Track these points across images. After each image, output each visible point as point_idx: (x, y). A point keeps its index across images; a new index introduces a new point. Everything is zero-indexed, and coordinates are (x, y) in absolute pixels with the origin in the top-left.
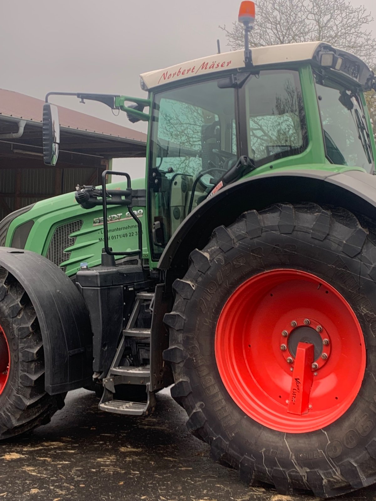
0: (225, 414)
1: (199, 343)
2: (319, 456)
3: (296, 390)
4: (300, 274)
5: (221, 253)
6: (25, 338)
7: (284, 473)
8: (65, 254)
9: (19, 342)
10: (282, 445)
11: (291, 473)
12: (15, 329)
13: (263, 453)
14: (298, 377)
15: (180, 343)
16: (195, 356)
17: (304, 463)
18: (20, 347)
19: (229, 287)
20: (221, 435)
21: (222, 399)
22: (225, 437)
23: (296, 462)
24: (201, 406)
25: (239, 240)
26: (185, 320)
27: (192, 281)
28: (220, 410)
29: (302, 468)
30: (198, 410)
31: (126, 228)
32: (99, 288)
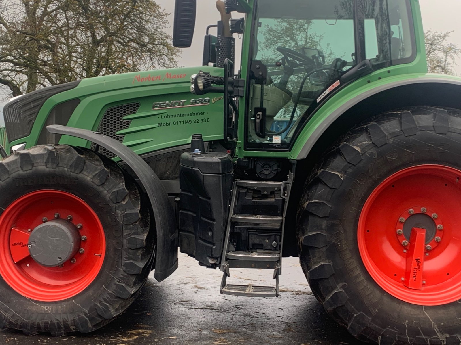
0: (368, 293)
1: (344, 229)
2: (458, 323)
3: (416, 268)
4: (446, 169)
5: (374, 148)
6: (132, 224)
7: (426, 340)
8: (117, 136)
9: (124, 228)
10: (423, 317)
11: (433, 340)
12: (119, 215)
13: (406, 324)
14: (419, 258)
15: (323, 229)
16: (339, 242)
17: (443, 330)
18: (125, 234)
19: (378, 179)
20: (363, 312)
21: (364, 279)
22: (368, 313)
23: (438, 329)
24: (343, 287)
25: (393, 137)
26: (331, 208)
27: (339, 172)
28: (363, 289)
29: (443, 334)
30: (340, 290)
31: (190, 115)
32: (221, 175)
